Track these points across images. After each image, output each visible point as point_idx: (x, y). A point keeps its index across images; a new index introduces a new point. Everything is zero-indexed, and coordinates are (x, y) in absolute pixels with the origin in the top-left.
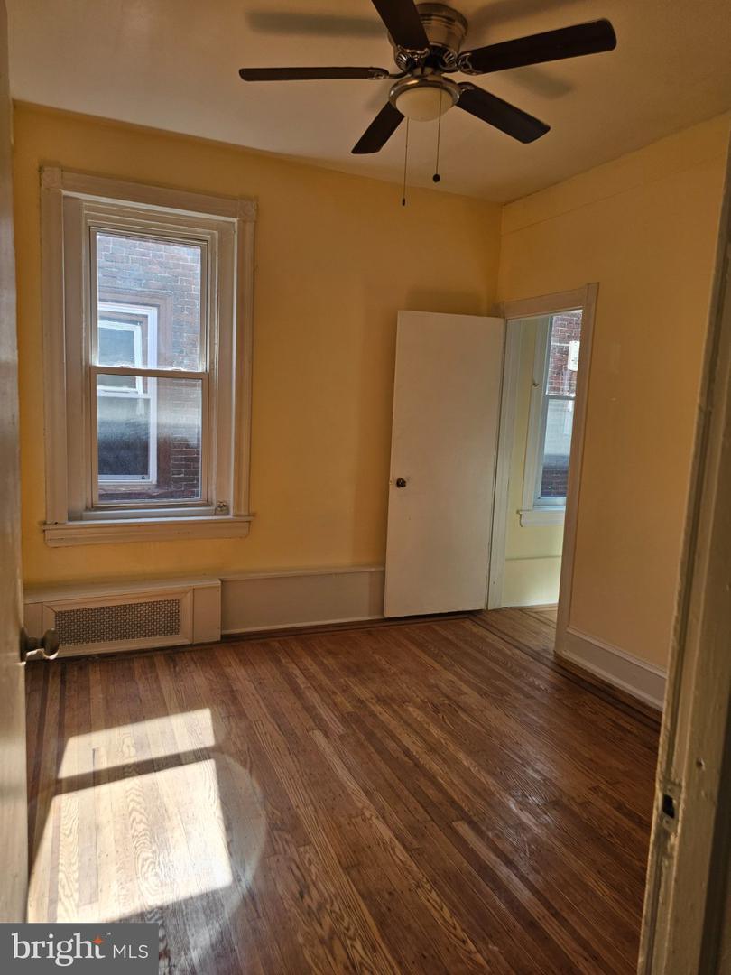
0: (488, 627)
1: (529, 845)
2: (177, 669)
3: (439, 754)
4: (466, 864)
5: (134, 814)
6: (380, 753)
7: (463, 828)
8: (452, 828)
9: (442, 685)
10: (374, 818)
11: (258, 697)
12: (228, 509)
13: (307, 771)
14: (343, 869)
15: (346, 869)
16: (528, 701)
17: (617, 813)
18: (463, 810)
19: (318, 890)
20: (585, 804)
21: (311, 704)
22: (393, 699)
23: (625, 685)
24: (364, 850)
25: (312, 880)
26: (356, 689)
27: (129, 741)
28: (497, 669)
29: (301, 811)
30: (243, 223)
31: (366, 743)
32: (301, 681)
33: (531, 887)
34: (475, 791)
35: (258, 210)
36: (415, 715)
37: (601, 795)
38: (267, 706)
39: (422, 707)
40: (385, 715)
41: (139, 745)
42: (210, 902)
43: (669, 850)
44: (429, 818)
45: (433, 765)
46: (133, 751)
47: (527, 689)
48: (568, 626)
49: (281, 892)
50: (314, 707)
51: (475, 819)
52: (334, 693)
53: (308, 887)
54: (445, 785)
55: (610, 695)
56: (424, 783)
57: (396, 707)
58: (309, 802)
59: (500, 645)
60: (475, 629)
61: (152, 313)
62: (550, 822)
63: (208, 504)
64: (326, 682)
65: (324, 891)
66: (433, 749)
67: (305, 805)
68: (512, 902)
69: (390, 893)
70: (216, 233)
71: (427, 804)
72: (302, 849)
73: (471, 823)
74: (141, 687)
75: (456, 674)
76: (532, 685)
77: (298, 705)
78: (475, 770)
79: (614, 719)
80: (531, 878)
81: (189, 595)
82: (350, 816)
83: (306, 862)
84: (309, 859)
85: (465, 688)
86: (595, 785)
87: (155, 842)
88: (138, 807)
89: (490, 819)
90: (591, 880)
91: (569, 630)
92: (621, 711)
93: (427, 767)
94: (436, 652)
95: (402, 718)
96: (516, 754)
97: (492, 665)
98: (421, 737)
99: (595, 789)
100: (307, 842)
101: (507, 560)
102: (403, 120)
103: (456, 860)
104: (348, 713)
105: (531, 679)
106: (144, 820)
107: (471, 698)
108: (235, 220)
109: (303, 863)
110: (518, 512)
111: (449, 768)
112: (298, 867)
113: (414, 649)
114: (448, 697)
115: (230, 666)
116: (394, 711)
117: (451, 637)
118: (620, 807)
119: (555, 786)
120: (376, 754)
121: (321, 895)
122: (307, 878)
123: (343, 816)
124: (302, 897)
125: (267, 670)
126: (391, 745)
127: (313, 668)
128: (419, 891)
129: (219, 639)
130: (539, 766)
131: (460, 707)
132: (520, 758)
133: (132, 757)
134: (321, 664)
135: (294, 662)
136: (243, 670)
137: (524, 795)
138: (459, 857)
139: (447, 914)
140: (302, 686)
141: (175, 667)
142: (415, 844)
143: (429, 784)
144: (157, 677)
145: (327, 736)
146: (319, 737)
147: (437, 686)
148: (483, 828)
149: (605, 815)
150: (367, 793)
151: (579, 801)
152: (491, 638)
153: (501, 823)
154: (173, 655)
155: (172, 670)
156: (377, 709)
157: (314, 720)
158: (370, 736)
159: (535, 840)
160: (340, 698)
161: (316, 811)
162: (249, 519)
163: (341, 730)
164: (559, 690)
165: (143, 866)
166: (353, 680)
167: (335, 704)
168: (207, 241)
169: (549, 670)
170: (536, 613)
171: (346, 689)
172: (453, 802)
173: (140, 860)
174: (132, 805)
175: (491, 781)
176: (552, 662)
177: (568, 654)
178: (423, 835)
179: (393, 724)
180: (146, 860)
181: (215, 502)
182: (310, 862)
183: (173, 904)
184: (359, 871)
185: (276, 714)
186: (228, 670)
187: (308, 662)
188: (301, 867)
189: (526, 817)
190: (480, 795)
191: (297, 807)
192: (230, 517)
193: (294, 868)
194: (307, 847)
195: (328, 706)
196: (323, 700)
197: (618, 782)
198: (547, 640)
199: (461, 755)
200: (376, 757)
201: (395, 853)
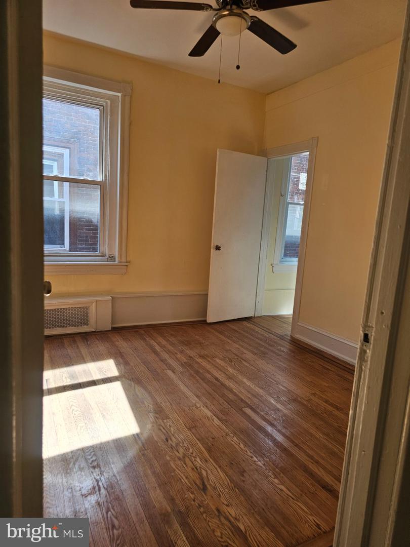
0: (255, 324)
1: (282, 418)
2: (88, 343)
3: (234, 380)
4: (250, 425)
5: (73, 407)
6: (203, 379)
7: (248, 411)
8: (242, 410)
9: (233, 350)
10: (202, 407)
11: (135, 355)
12: (115, 259)
13: (165, 388)
14: (187, 428)
15: (190, 429)
16: (278, 357)
17: (325, 404)
18: (247, 403)
19: (176, 438)
20: (309, 400)
21: (164, 358)
22: (208, 356)
23: (328, 349)
24: (198, 421)
25: (172, 434)
26: (187, 351)
27: (65, 375)
28: (261, 343)
29: (163, 405)
30: (124, 96)
31: (195, 375)
32: (158, 348)
33: (284, 435)
34: (253, 395)
35: (132, 90)
36: (220, 363)
37: (317, 396)
38: (140, 359)
39: (223, 359)
40: (204, 363)
41: (72, 376)
42: (119, 445)
43: (366, 358)
44: (230, 407)
45: (231, 384)
46: (69, 380)
47: (277, 351)
48: (298, 321)
49: (156, 439)
50: (166, 360)
51: (254, 407)
52: (176, 353)
53: (170, 437)
54: (237, 393)
55: (320, 355)
56: (226, 392)
57: (209, 359)
58: (167, 400)
59: (262, 332)
60: (248, 325)
61: (66, 152)
62: (292, 408)
63: (103, 255)
64: (171, 348)
65: (178, 438)
66: (230, 378)
67: (165, 402)
68: (274, 441)
69: (213, 438)
70: (109, 102)
71: (229, 402)
72: (165, 421)
73: (252, 409)
74: (69, 350)
75: (240, 345)
76: (280, 350)
77: (157, 359)
78: (253, 387)
79: (322, 365)
80: (284, 431)
81: (94, 305)
82: (189, 407)
83: (168, 426)
84: (169, 425)
85: (245, 351)
86: (313, 392)
87: (86, 419)
88: (74, 404)
89: (261, 406)
90: (313, 431)
91: (298, 324)
92: (326, 361)
93: (228, 385)
94: (229, 335)
95: (212, 364)
96: (273, 380)
97: (259, 341)
98: (224, 372)
99: (314, 394)
100: (167, 417)
101: (266, 290)
102: (219, 36)
103: (246, 424)
104: (185, 363)
105: (279, 348)
106: (79, 410)
107: (249, 355)
108: (120, 95)
109: (166, 426)
110: (271, 265)
111: (239, 385)
112: (164, 428)
113: (217, 334)
114: (237, 355)
115: (118, 341)
116: (208, 361)
117: (236, 329)
118: (326, 402)
119: (293, 392)
120: (201, 380)
121: (178, 440)
122: (169, 433)
123: (185, 406)
124: (167, 441)
125: (138, 343)
126: (208, 376)
127: (164, 342)
128: (227, 437)
129: (111, 329)
130: (285, 385)
131: (242, 359)
132: (275, 381)
133: (68, 382)
134: (168, 341)
135: (152, 339)
136: (125, 343)
137: (278, 397)
138: (247, 423)
139: (242, 446)
140: (159, 351)
141: (87, 342)
142: (224, 418)
143: (229, 392)
144: (78, 346)
145: (174, 372)
146: (170, 373)
147: (230, 350)
148: (259, 411)
149: (319, 405)
150: (197, 396)
151: (306, 399)
152: (257, 329)
153: (267, 409)
154: (85, 336)
155: (86, 343)
156: (200, 360)
157: (166, 366)
158: (197, 372)
159: (285, 415)
160: (179, 356)
161: (171, 404)
162: (126, 264)
163: (181, 369)
164: (294, 352)
165: (81, 429)
166: (185, 347)
167: (177, 358)
168: (103, 106)
169: (288, 344)
170: (280, 318)
171: (182, 352)
172: (242, 400)
173: (79, 428)
174: (71, 403)
175: (261, 391)
176: (290, 340)
177: (298, 336)
178: (228, 414)
179: (208, 367)
180: (82, 427)
181: (107, 254)
182: (170, 426)
183: (99, 445)
184: (196, 430)
185: (145, 363)
186: (117, 343)
187: (160, 339)
188: (165, 428)
189: (279, 406)
190: (255, 397)
191: (161, 403)
192: (116, 263)
193: (162, 428)
194: (168, 420)
195: (173, 359)
196: (170, 356)
197: (325, 391)
198: (287, 330)
199: (245, 380)
200: (200, 381)
201: (213, 421)
